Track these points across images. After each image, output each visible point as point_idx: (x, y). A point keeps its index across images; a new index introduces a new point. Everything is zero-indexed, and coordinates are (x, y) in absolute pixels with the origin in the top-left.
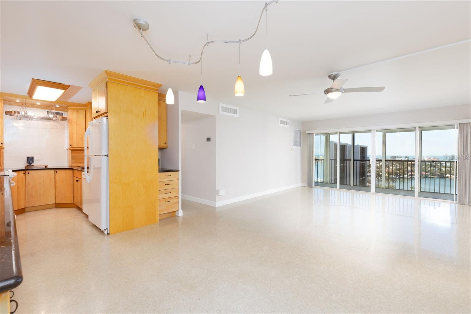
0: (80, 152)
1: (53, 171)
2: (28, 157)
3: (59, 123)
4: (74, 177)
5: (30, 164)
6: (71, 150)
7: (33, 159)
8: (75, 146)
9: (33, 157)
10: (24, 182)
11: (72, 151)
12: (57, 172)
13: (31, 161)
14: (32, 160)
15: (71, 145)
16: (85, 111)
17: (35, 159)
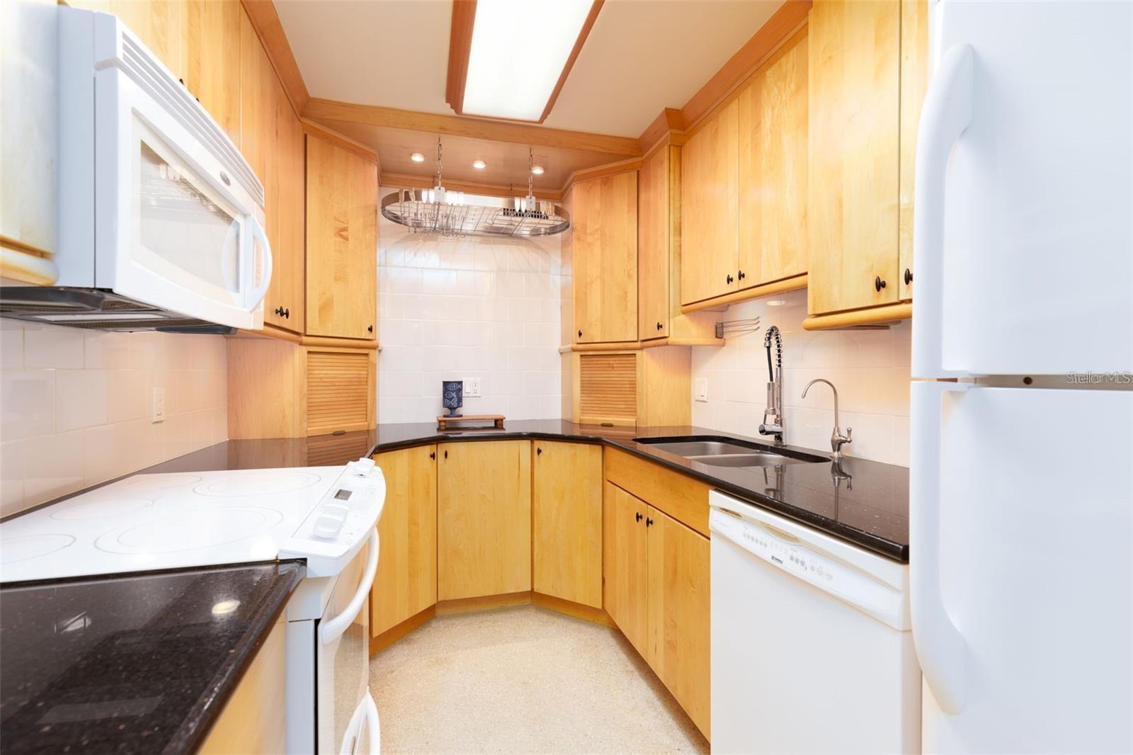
0: (612, 361)
1: (525, 445)
2: (446, 384)
3: (538, 248)
4: (605, 481)
5: (452, 409)
6: (577, 355)
7: (460, 390)
8: (595, 334)
9: (460, 383)
10: (433, 494)
11: (581, 356)
12: (539, 451)
13: (455, 400)
14: (457, 395)
15: (580, 334)
16: (638, 172)
17: (467, 389)
